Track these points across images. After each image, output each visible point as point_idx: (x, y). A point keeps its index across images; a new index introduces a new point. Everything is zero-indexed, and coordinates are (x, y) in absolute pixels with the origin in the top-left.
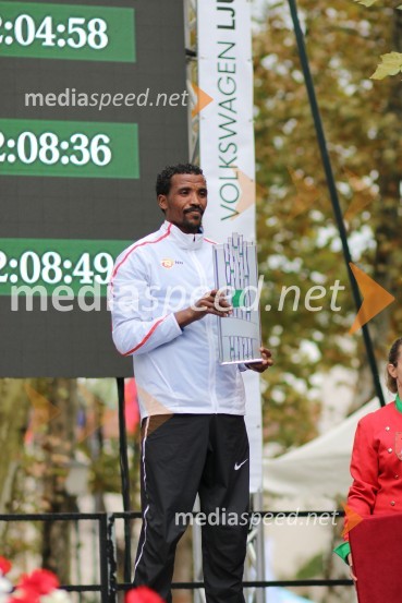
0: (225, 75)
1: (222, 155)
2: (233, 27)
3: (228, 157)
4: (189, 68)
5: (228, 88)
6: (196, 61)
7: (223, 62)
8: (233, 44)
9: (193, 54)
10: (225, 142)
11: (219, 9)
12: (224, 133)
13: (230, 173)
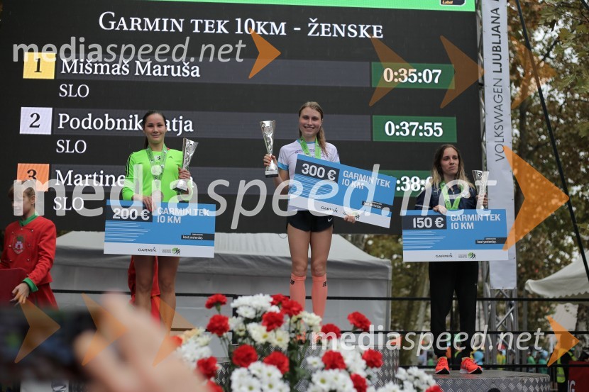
0: (497, 94)
1: (496, 131)
2: (501, 72)
3: (499, 131)
4: (481, 92)
5: (498, 100)
6: (484, 88)
7: (496, 88)
8: (501, 80)
9: (482, 85)
10: (497, 125)
11: (494, 63)
12: (497, 120)
13: (500, 139)
